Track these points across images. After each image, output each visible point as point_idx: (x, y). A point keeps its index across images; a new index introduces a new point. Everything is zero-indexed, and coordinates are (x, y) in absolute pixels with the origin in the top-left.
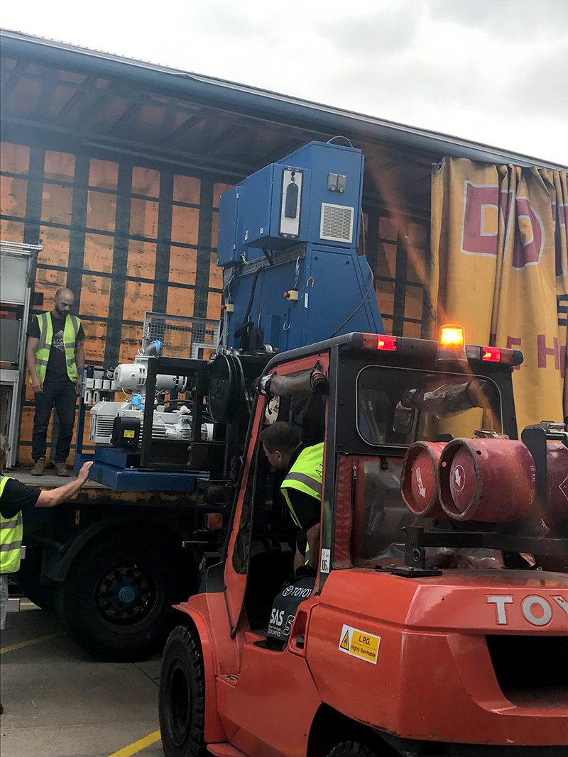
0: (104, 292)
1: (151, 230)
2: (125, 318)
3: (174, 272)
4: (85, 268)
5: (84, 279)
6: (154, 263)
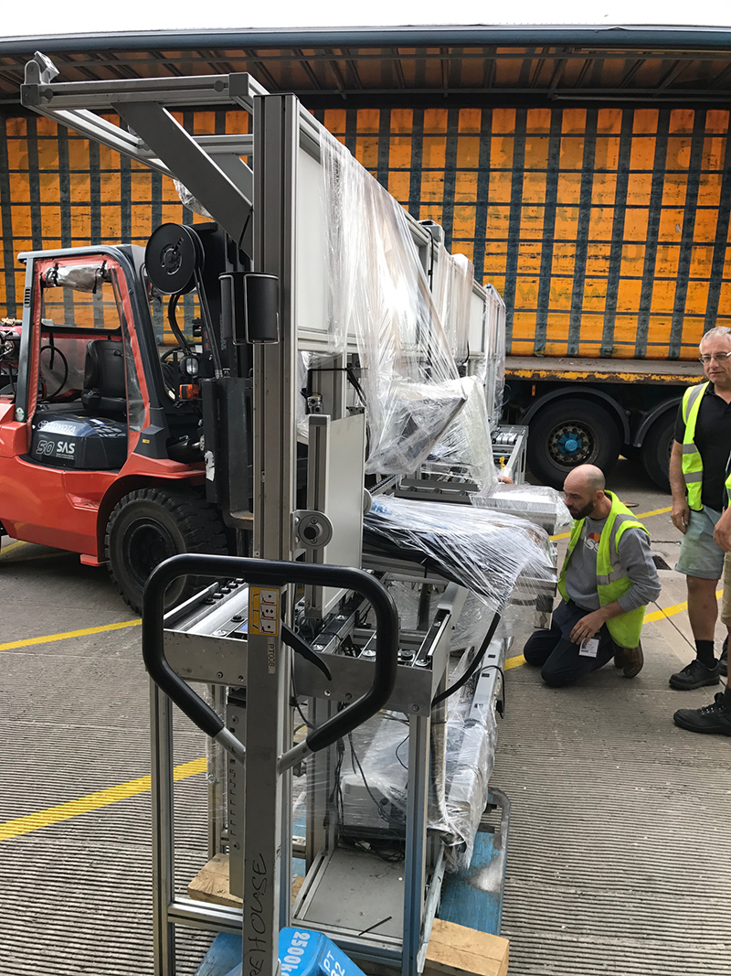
0: (573, 219)
1: (612, 163)
2: (590, 239)
3: (631, 196)
4: (558, 202)
5: (557, 211)
6: (615, 190)
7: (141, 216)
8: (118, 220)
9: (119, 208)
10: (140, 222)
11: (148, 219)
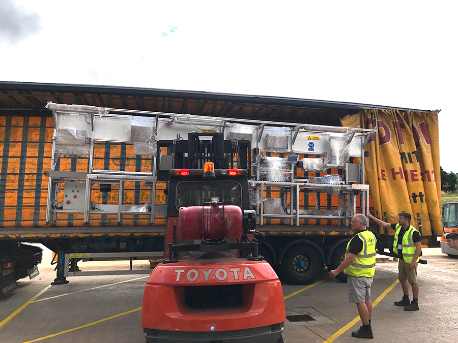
7: (32, 164)
8: (18, 165)
9: (19, 159)
10: (30, 166)
11: (35, 165)
